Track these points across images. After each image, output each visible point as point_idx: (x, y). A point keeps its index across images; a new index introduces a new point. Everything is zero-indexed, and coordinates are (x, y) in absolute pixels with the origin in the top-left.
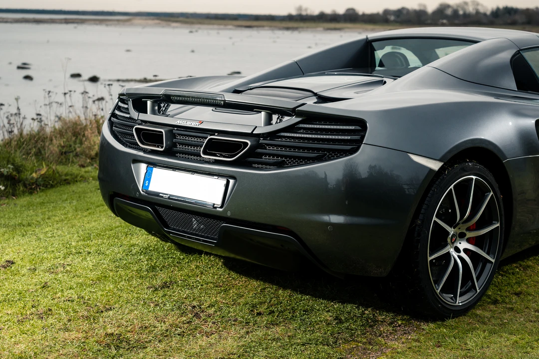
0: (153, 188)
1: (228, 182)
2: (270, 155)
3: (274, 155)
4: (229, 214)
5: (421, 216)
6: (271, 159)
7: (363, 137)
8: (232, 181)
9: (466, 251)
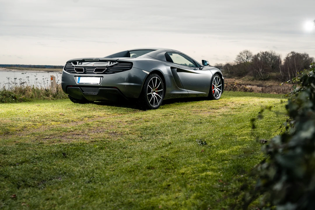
0: (80, 82)
1: (101, 78)
2: (111, 71)
3: (112, 71)
4: (101, 85)
5: (145, 84)
6: (111, 72)
7: (132, 66)
8: (102, 78)
9: (155, 95)
